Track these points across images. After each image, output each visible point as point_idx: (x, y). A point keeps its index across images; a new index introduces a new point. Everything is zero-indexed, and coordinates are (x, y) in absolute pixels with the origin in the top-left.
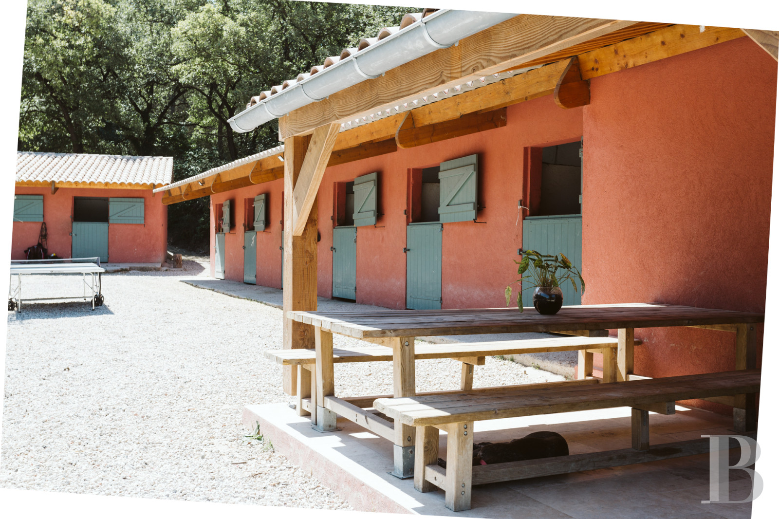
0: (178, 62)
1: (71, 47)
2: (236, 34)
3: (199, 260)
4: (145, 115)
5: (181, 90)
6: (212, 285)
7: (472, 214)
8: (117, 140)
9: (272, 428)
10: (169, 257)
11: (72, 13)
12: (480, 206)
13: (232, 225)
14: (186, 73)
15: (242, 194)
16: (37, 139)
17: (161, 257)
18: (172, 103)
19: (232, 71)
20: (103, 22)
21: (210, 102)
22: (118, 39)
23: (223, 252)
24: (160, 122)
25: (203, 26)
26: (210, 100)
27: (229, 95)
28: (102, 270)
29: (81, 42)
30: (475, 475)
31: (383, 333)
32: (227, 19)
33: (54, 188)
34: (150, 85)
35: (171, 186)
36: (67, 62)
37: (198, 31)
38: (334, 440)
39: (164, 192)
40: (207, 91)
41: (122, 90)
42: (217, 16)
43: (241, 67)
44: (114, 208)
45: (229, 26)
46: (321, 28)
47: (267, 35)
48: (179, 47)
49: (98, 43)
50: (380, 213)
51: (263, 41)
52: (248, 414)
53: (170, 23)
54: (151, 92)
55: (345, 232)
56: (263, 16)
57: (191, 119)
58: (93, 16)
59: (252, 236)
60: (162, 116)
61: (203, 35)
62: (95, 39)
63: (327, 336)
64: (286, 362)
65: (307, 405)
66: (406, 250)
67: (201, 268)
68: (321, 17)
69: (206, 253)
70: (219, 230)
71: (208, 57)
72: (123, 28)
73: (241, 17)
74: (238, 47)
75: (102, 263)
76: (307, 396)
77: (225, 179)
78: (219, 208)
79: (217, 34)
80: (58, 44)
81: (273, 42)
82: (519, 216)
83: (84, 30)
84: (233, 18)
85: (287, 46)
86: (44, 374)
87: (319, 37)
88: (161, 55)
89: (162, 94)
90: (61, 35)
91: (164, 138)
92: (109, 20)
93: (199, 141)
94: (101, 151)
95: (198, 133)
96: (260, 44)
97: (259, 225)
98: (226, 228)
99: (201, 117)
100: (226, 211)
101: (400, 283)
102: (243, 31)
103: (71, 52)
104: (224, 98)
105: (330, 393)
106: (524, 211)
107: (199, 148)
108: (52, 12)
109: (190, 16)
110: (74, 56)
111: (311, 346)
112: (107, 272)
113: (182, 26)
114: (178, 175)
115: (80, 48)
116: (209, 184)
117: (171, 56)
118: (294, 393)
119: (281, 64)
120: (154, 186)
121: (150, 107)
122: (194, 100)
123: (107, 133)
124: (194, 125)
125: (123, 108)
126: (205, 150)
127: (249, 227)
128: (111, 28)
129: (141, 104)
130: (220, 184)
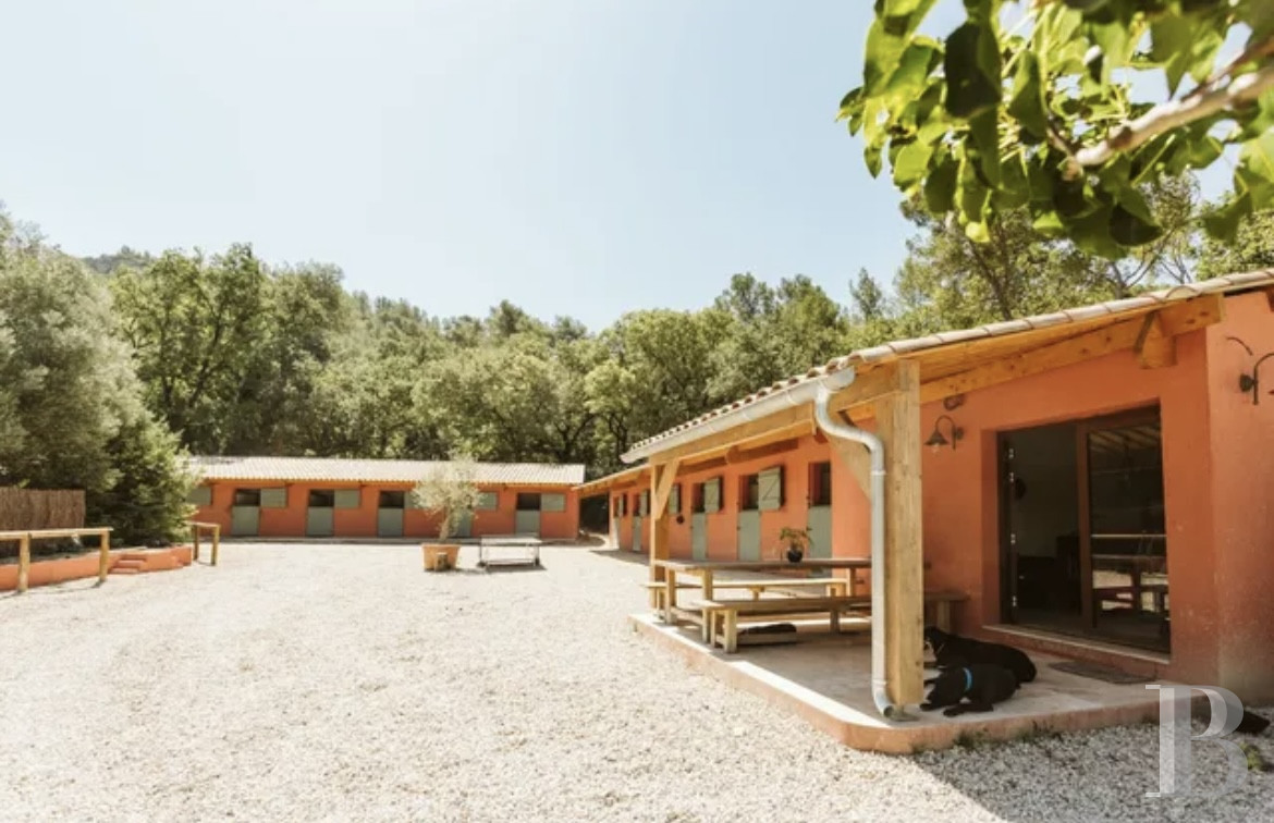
0: (589, 398)
1: (517, 390)
2: (628, 379)
3: (601, 536)
4: (565, 434)
5: (590, 417)
6: (611, 553)
7: (777, 505)
8: (546, 452)
9: (642, 624)
10: (580, 535)
11: (518, 368)
12: (783, 500)
13: (625, 512)
14: (593, 406)
15: (631, 492)
16: (491, 453)
17: (575, 534)
18: (584, 424)
19: (626, 404)
20: (538, 373)
21: (610, 425)
22: (548, 384)
23: (619, 531)
24: (575, 439)
25: (606, 374)
26: (610, 423)
27: (625, 419)
28: (539, 542)
29: (523, 387)
30: (738, 641)
31: (696, 569)
32: (623, 370)
33: (505, 487)
34: (569, 412)
35: (584, 486)
36: (513, 401)
37: (602, 378)
38: (675, 629)
39: (578, 490)
40: (608, 417)
41: (549, 418)
42: (616, 367)
43: (633, 402)
44: (544, 500)
45: (624, 374)
46: (689, 374)
47: (651, 378)
48: (590, 389)
49: (534, 388)
50: (721, 504)
51: (648, 383)
52: (630, 618)
53: (584, 372)
54: (569, 418)
55: (700, 517)
56: (648, 367)
57: (597, 436)
58: (531, 370)
59: (638, 519)
60: (577, 434)
61: (606, 381)
62: (532, 384)
63: (672, 573)
64: (650, 588)
65: (662, 613)
66: (738, 528)
67: (601, 542)
68: (688, 366)
69: (606, 531)
70: (616, 515)
71: (609, 395)
72: (551, 377)
73: (632, 368)
74: (630, 387)
75: (540, 537)
76: (662, 607)
77: (621, 481)
78: (616, 500)
79: (616, 379)
80: (508, 389)
81: (654, 383)
82: (806, 507)
83: (525, 378)
84: (627, 369)
85: (664, 384)
86: (513, 600)
87: (689, 378)
88: (577, 393)
89: (576, 420)
90: (509, 382)
91: (578, 450)
92: (542, 372)
93: (602, 451)
94: (534, 461)
95: (602, 445)
96: (646, 386)
97: (643, 511)
98: (621, 513)
99: (604, 434)
100: (621, 503)
101: (735, 551)
102: (633, 377)
103: (516, 394)
104: (620, 421)
105: (673, 604)
106: (809, 504)
107: (603, 457)
108: (504, 368)
109: (597, 368)
110: (518, 397)
111: (663, 580)
112: (544, 545)
113: (592, 374)
114: (588, 477)
115: (523, 391)
116: (609, 484)
117: (584, 394)
118: (656, 607)
119: (660, 399)
120: (572, 485)
121: (569, 428)
122: (598, 422)
123: (538, 448)
124: (599, 440)
125: (549, 429)
126: (608, 459)
127: (636, 513)
128: (543, 378)
129: (562, 426)
130: (617, 485)
